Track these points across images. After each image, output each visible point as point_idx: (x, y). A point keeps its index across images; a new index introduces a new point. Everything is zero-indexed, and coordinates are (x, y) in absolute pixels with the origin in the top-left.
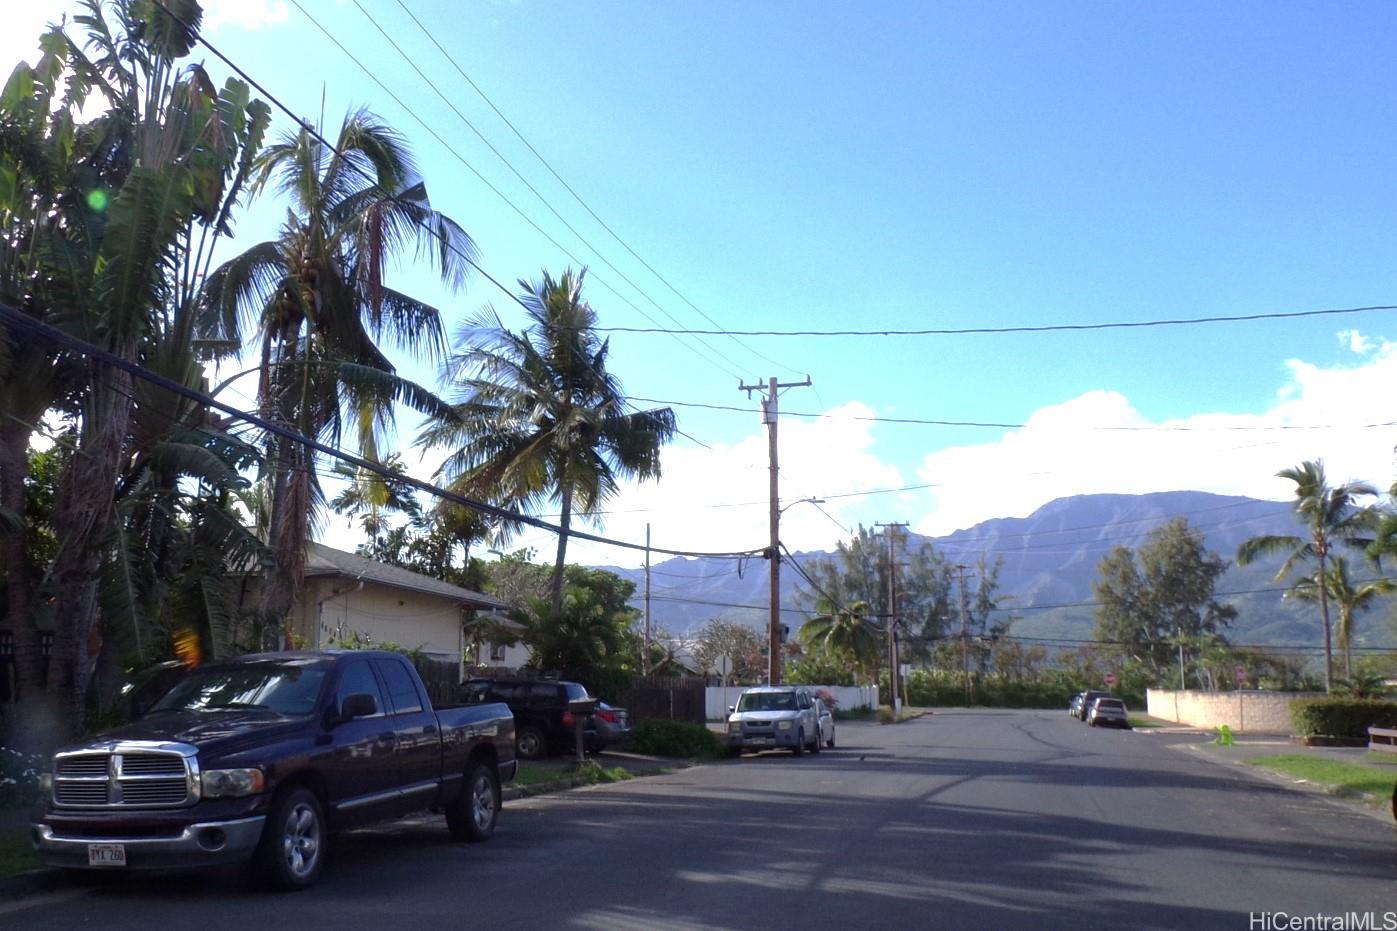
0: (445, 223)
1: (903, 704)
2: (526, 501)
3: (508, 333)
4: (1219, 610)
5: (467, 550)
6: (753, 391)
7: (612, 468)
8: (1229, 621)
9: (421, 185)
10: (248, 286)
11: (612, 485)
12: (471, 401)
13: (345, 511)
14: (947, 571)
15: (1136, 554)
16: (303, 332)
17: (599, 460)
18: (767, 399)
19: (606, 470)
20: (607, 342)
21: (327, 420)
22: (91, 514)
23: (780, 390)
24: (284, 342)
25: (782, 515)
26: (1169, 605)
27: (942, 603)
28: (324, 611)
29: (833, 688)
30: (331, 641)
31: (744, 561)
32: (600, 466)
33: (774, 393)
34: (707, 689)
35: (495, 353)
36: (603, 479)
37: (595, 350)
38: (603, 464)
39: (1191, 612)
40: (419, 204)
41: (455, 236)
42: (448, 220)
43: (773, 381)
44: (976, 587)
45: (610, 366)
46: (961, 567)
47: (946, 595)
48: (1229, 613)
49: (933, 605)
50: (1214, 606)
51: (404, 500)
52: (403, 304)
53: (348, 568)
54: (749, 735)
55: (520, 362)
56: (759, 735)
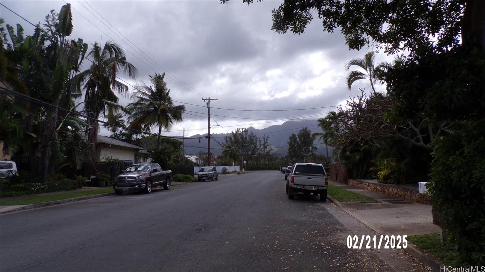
0: (129, 64)
1: (244, 170)
2: (151, 125)
3: (147, 87)
4: (314, 148)
5: (137, 136)
6: (205, 100)
7: (171, 118)
8: (316, 150)
9: (125, 57)
10: (83, 80)
11: (171, 122)
12: (138, 102)
13: (107, 127)
14: (256, 139)
15: (297, 135)
16: (96, 89)
17: (168, 116)
18: (208, 102)
19: (170, 118)
20: (169, 90)
21: (102, 109)
22: (50, 134)
23: (211, 100)
24: (92, 91)
25: (211, 128)
26: (304, 147)
27: (255, 146)
28: (102, 151)
29: (227, 166)
30: (103, 158)
31: (200, 139)
32: (168, 117)
33: (209, 101)
34: (195, 167)
35: (143, 92)
36: (169, 120)
37: (167, 92)
38: (169, 117)
39: (308, 148)
40: (124, 61)
41: (132, 68)
42: (130, 64)
43: (209, 98)
44: (262, 143)
45: (170, 95)
46: (259, 138)
47: (256, 144)
48: (316, 148)
49: (253, 147)
50: (313, 147)
51: (122, 124)
52: (119, 84)
53: (108, 142)
54: (203, 177)
55: (150, 94)
56: (205, 177)
